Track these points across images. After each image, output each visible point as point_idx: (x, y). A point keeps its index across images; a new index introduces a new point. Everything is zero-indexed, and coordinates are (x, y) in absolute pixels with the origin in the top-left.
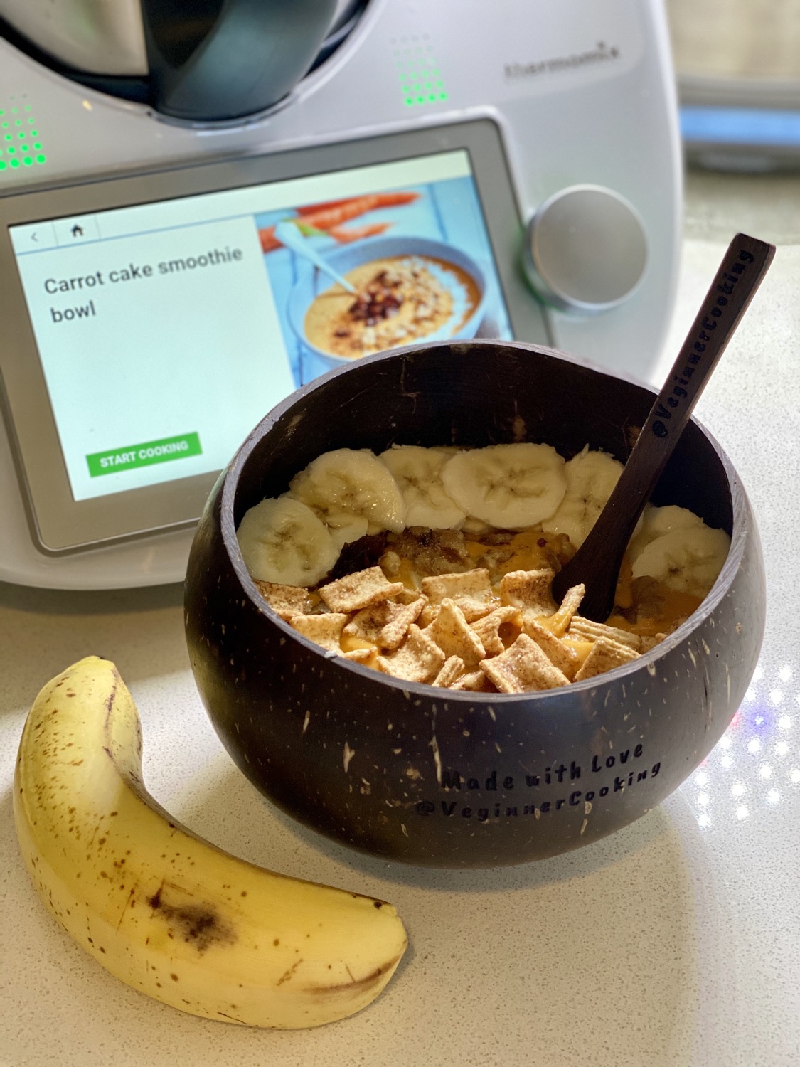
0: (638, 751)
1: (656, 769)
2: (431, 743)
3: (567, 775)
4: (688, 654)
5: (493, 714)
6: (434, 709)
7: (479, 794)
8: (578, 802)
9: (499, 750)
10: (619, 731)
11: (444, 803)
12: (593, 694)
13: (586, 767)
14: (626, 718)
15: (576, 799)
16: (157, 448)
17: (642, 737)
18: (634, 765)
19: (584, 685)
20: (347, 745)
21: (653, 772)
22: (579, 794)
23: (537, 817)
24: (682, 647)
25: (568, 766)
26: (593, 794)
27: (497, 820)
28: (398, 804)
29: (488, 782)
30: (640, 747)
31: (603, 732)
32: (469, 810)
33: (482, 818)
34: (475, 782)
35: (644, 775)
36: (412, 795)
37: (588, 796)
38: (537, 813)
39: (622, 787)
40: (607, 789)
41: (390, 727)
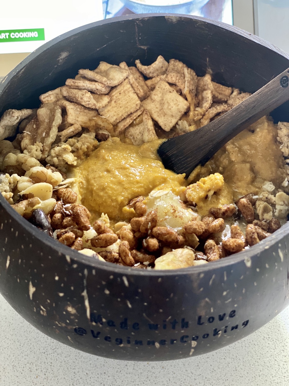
0: (233, 314)
1: (245, 324)
2: (83, 294)
3: (179, 326)
4: (277, 253)
5: (126, 283)
6: (86, 272)
7: (116, 330)
8: (186, 341)
9: (130, 306)
10: (219, 301)
11: (92, 332)
13: (192, 323)
14: (225, 293)
15: (185, 339)
16: (21, 33)
17: (236, 306)
18: (229, 322)
19: (195, 269)
20: (31, 283)
21: (243, 325)
22: (187, 337)
23: (157, 347)
24: (274, 248)
25: (179, 320)
26: (197, 337)
27: (129, 345)
28: (64, 325)
29: (121, 324)
30: (234, 312)
31: (207, 302)
32: (110, 338)
33: (118, 343)
34: (113, 322)
35: (236, 327)
36: (72, 322)
37: (194, 338)
38: (157, 345)
39: (219, 334)
40: (208, 335)
41: (57, 278)
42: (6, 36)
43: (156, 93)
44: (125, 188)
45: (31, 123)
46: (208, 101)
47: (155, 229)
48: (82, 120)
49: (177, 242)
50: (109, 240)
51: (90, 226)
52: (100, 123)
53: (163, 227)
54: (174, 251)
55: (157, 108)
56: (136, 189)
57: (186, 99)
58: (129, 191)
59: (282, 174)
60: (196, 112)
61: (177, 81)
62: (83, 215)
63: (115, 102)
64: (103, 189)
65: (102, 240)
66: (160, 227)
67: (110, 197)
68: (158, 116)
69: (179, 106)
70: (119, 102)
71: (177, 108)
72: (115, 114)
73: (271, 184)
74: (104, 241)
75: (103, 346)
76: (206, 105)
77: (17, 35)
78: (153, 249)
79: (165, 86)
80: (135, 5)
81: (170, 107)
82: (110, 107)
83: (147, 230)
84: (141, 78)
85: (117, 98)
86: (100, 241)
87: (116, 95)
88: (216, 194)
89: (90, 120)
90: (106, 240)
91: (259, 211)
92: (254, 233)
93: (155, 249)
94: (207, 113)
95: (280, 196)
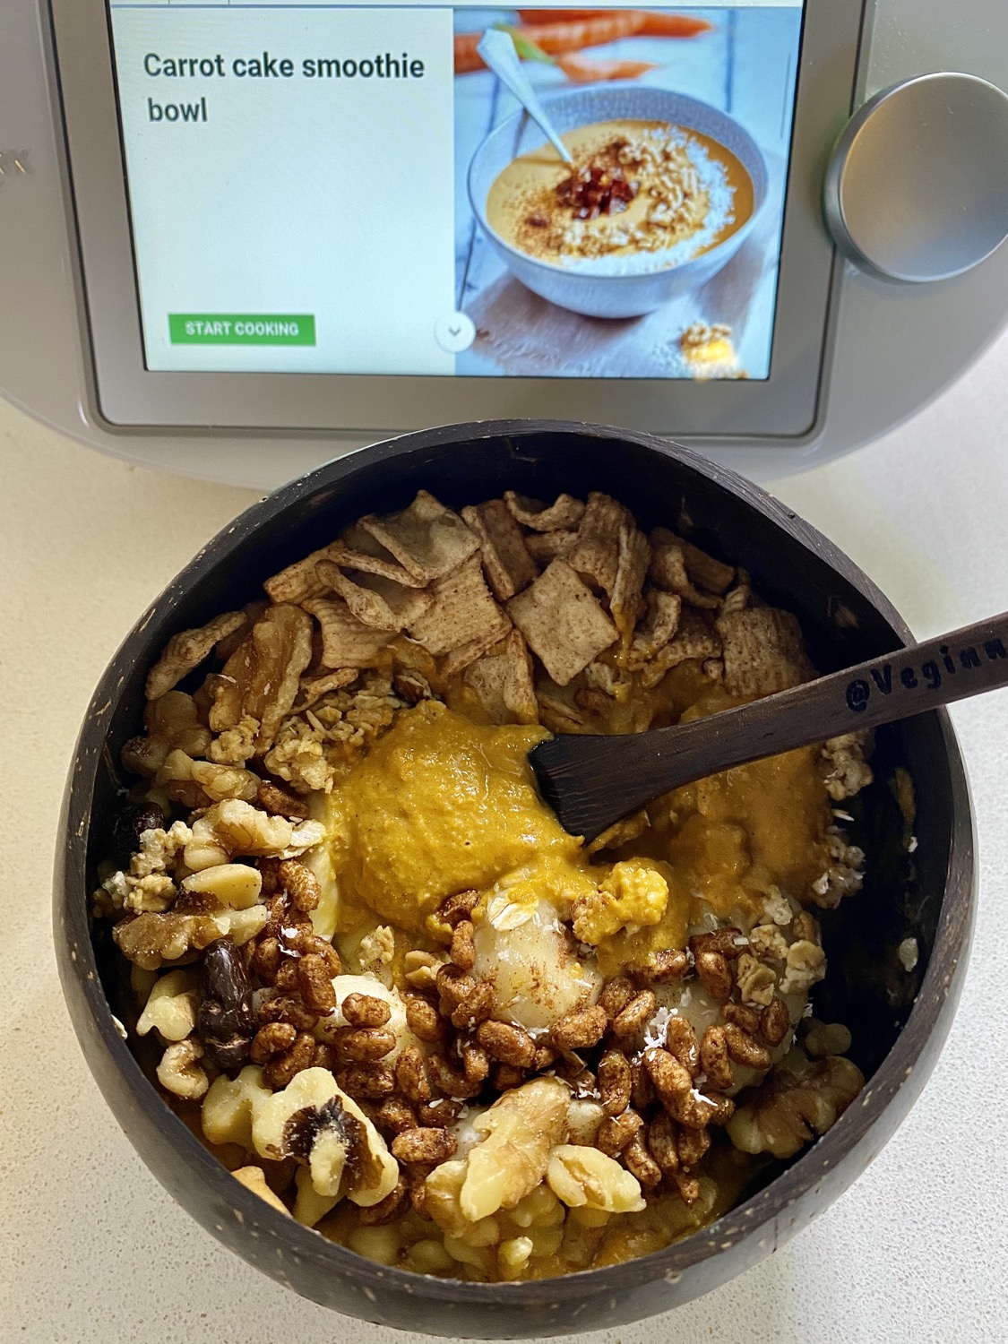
16: (260, 324)
42: (223, 329)
43: (545, 588)
44: (436, 869)
45: (240, 652)
46: (667, 625)
47: (485, 1030)
48: (360, 657)
49: (533, 1069)
52: (404, 658)
55: (543, 623)
56: (463, 874)
57: (613, 622)
58: (445, 879)
59: (819, 858)
60: (634, 655)
61: (597, 572)
63: (443, 608)
64: (387, 865)
66: (497, 1025)
68: (544, 645)
69: (594, 637)
70: (452, 612)
71: (589, 639)
72: (441, 636)
73: (784, 906)
76: (661, 634)
77: (250, 328)
78: (473, 1081)
79: (568, 579)
80: (537, 269)
81: (571, 636)
82: (431, 620)
83: (466, 1027)
84: (516, 532)
85: (450, 601)
86: (352, 1050)
87: (446, 593)
89: (382, 650)
90: (367, 1050)
91: (745, 982)
92: (719, 1056)
94: (660, 655)
95: (800, 951)
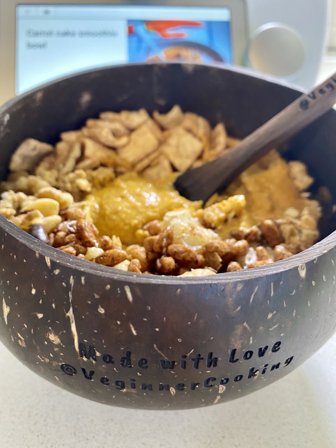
0: (276, 347)
1: (288, 362)
2: (68, 314)
3: (204, 363)
5: (129, 296)
6: (72, 280)
7: (115, 369)
8: (212, 386)
9: (134, 332)
10: (261, 328)
11: (84, 370)
12: (240, 287)
13: (223, 359)
14: (270, 316)
15: (211, 383)
17: (282, 335)
18: (271, 358)
19: (230, 277)
20: (3, 300)
21: (285, 363)
22: (214, 379)
23: (172, 393)
24: (333, 253)
25: (205, 356)
26: (227, 380)
27: (134, 391)
28: (47, 360)
29: (123, 359)
30: (279, 343)
31: (245, 328)
32: (107, 380)
33: (119, 387)
34: (111, 358)
35: (277, 366)
36: (56, 357)
37: (222, 381)
38: (173, 390)
39: (256, 375)
40: (241, 377)
41: (34, 292)
44: (139, 212)
47: (171, 247)
49: (197, 262)
50: (116, 257)
51: (95, 241)
53: (179, 245)
54: (194, 271)
58: (144, 216)
62: (87, 229)
64: (116, 213)
65: (108, 257)
66: (177, 245)
67: (122, 220)
69: (194, 148)
74: (111, 259)
75: (100, 391)
78: (168, 268)
83: (161, 248)
86: (105, 258)
88: (237, 217)
90: (113, 256)
91: (285, 234)
93: (170, 268)
95: (306, 220)
